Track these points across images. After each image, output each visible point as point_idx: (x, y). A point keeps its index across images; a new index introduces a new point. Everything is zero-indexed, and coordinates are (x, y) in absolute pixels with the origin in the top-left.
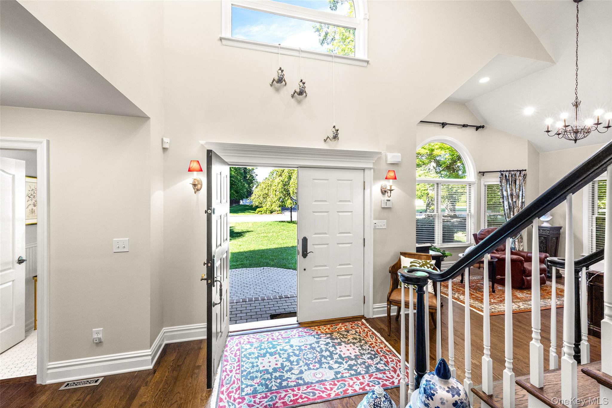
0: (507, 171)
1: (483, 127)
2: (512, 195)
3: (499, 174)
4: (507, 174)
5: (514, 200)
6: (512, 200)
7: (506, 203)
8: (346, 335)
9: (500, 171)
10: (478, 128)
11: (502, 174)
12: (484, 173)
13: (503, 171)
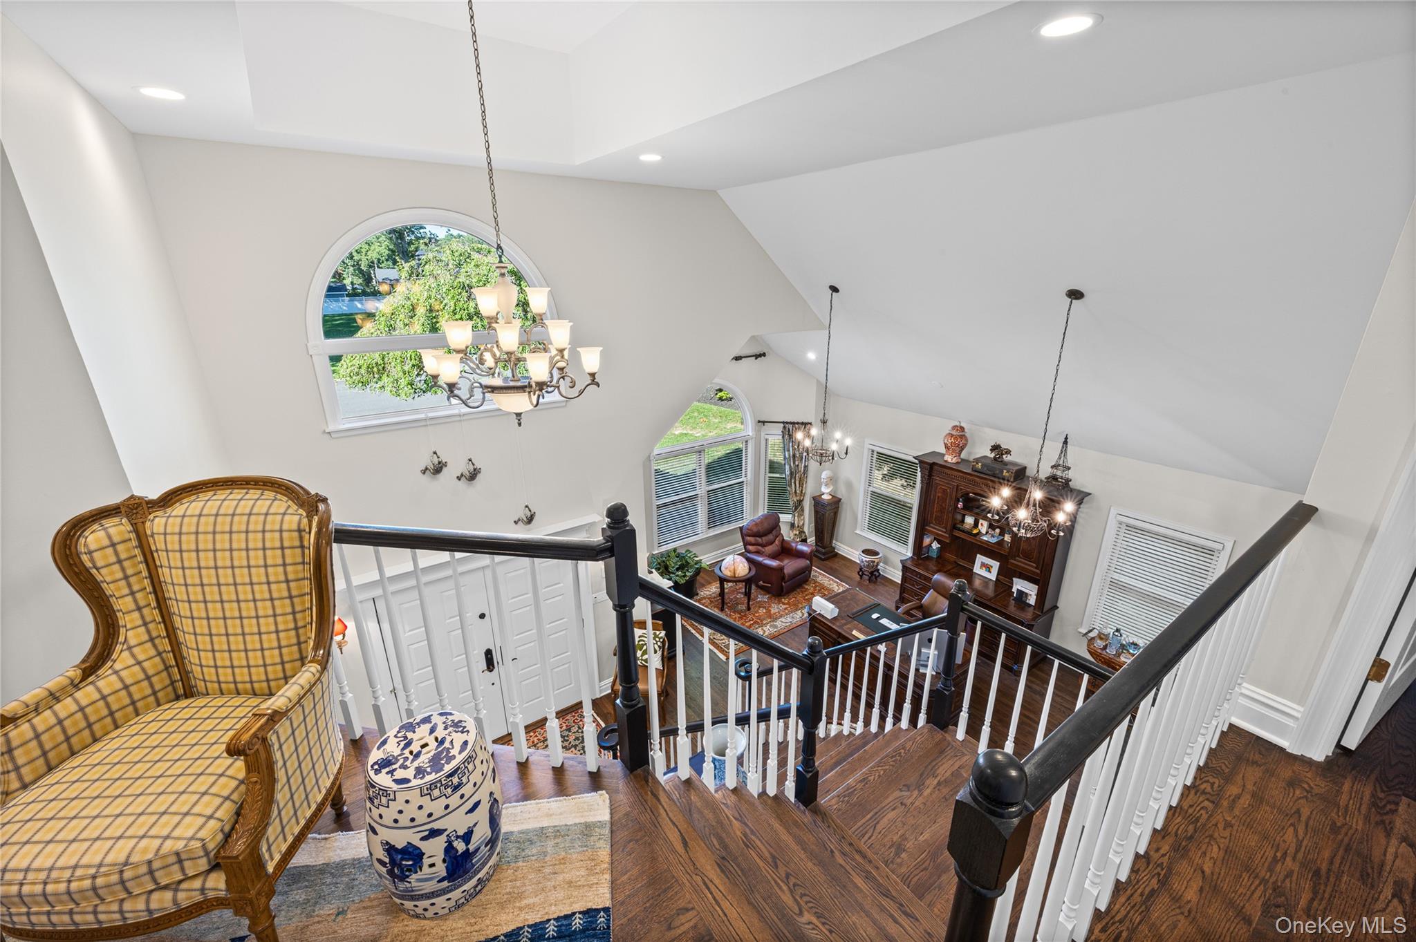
0: (791, 423)
1: (764, 355)
2: (794, 456)
3: (782, 425)
4: (791, 426)
5: (797, 463)
6: (794, 463)
7: (787, 467)
8: (567, 736)
9: (783, 423)
10: (757, 356)
11: (784, 427)
12: (764, 422)
13: (787, 423)
